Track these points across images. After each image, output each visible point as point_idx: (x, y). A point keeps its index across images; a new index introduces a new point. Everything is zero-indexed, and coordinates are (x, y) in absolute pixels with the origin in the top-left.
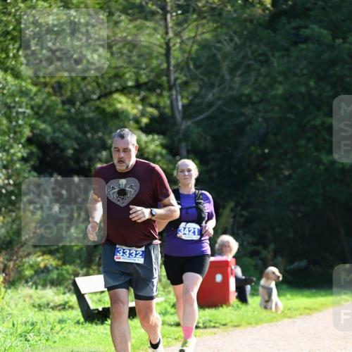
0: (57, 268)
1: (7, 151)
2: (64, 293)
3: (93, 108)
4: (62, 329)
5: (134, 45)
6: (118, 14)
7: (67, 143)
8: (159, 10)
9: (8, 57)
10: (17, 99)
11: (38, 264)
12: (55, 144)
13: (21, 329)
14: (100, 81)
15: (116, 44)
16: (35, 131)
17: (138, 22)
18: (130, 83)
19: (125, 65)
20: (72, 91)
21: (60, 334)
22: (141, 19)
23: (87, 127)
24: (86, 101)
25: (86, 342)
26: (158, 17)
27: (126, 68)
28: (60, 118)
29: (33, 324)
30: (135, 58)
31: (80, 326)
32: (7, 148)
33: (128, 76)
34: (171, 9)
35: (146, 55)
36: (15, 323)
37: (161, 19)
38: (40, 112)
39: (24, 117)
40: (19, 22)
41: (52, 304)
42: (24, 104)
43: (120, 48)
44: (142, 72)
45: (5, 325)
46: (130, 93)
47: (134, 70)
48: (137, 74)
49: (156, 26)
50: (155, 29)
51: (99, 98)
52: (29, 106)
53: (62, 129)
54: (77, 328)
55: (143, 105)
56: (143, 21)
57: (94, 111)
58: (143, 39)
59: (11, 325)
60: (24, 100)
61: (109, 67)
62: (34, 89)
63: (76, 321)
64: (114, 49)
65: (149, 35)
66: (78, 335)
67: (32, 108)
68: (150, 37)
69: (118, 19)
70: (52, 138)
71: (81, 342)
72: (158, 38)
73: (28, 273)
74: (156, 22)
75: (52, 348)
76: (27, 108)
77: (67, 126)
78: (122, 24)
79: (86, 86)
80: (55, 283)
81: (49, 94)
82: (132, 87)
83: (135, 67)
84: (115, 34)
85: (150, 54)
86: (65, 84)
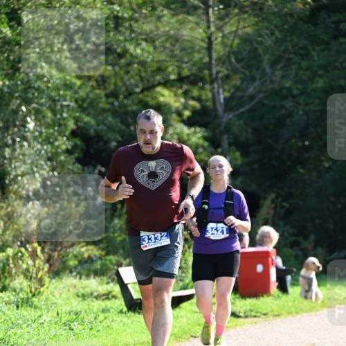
0: (100, 258)
1: (52, 144)
2: (108, 283)
3: (136, 101)
4: (105, 318)
5: (176, 39)
6: (161, 8)
7: (110, 135)
8: (201, 5)
10: (61, 92)
11: (82, 255)
12: (99, 137)
13: (65, 318)
14: (143, 74)
15: (158, 39)
16: (80, 124)
17: (181, 17)
18: (173, 77)
19: (168, 59)
20: (115, 85)
21: (103, 323)
22: (184, 13)
23: (130, 120)
24: (129, 94)
25: (129, 331)
26: (200, 12)
27: (168, 62)
28: (104, 111)
29: (77, 314)
30: (177, 52)
31: (123, 315)
32: (51, 140)
33: (170, 69)
34: (213, 3)
35: (189, 49)
36: (60, 312)
37: (203, 14)
38: (84, 105)
39: (68, 110)
41: (95, 294)
42: (68, 97)
43: (163, 42)
44: (184, 65)
45: (50, 314)
46: (172, 86)
47: (176, 64)
48: (180, 68)
49: (199, 20)
50: (197, 24)
51: (142, 91)
52: (73, 100)
53: (106, 122)
54: (121, 318)
55: (185, 98)
56: (186, 16)
57: (137, 105)
58: (186, 33)
59: (55, 315)
60: (69, 93)
61: (152, 61)
62: (78, 83)
63: (119, 310)
64: (157, 43)
65: (191, 29)
66: (121, 325)
67: (76, 101)
68: (193, 31)
69: (161, 14)
70: (95, 131)
71: (125, 331)
72: (200, 33)
73: (72, 263)
74: (199, 16)
75: (95, 337)
76: (71, 101)
77: (110, 119)
78: (165, 19)
79: (129, 80)
80: (98, 273)
81: (93, 87)
82: (174, 80)
83: (178, 61)
84: (158, 28)
85: (192, 48)
86: (108, 77)
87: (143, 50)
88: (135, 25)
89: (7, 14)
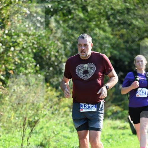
0: (121, 112)
2: (124, 122)
4: (123, 138)
6: (146, 4)
7: (125, 59)
9: (101, 23)
10: (105, 41)
11: (113, 110)
12: (120, 60)
13: (106, 137)
14: (139, 33)
16: (112, 54)
20: (128, 37)
21: (122, 140)
23: (134, 52)
24: (133, 41)
25: (133, 143)
28: (122, 49)
29: (111, 135)
31: (131, 136)
36: (104, 135)
38: (114, 46)
39: (108, 48)
40: (105, 9)
41: (119, 127)
51: (139, 40)
53: (123, 53)
57: (137, 46)
60: (108, 41)
61: (143, 27)
62: (111, 37)
63: (129, 134)
64: (145, 19)
67: (111, 44)
69: (147, 7)
70: (119, 57)
71: (131, 143)
73: (109, 114)
75: (119, 145)
76: (108, 44)
77: (125, 52)
79: (133, 35)
80: (121, 118)
81: (118, 39)
84: (145, 13)
86: (124, 34)
87: (139, 22)
88: (136, 12)
89: (82, 8)
